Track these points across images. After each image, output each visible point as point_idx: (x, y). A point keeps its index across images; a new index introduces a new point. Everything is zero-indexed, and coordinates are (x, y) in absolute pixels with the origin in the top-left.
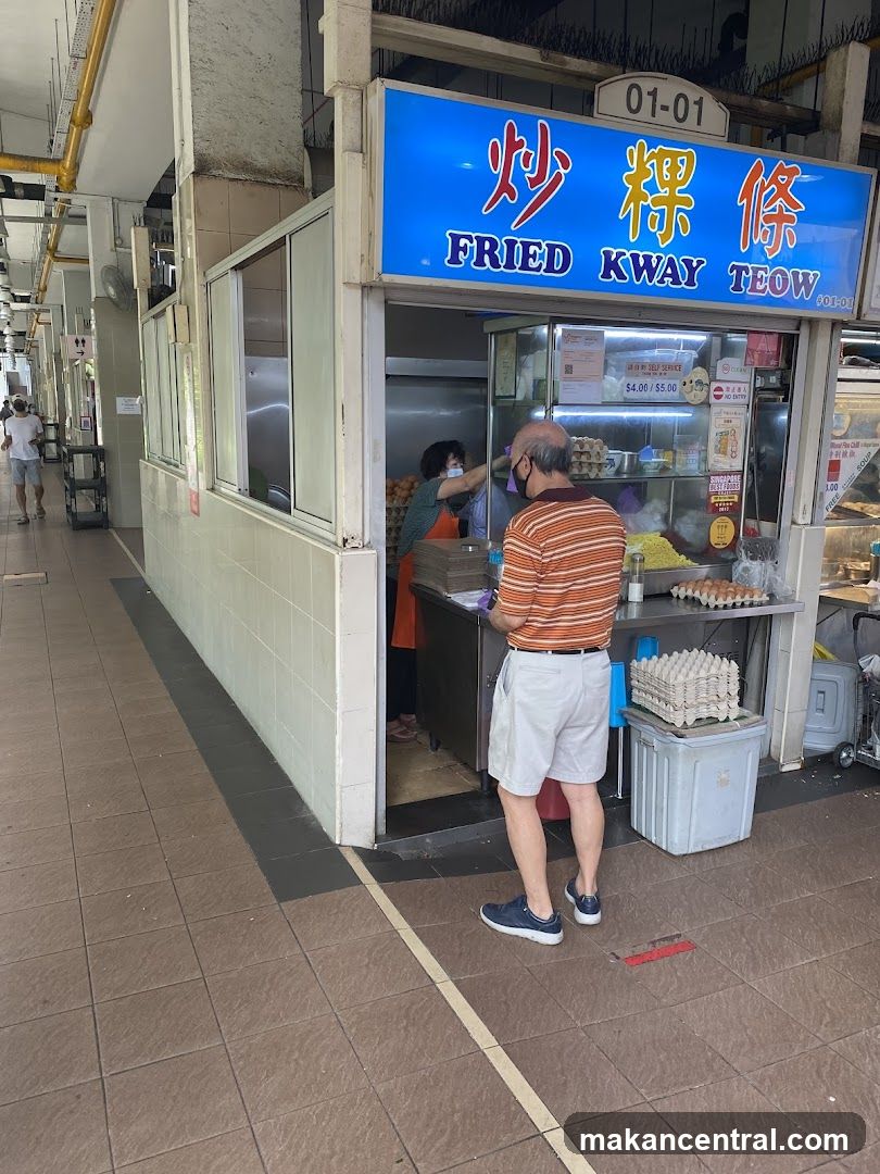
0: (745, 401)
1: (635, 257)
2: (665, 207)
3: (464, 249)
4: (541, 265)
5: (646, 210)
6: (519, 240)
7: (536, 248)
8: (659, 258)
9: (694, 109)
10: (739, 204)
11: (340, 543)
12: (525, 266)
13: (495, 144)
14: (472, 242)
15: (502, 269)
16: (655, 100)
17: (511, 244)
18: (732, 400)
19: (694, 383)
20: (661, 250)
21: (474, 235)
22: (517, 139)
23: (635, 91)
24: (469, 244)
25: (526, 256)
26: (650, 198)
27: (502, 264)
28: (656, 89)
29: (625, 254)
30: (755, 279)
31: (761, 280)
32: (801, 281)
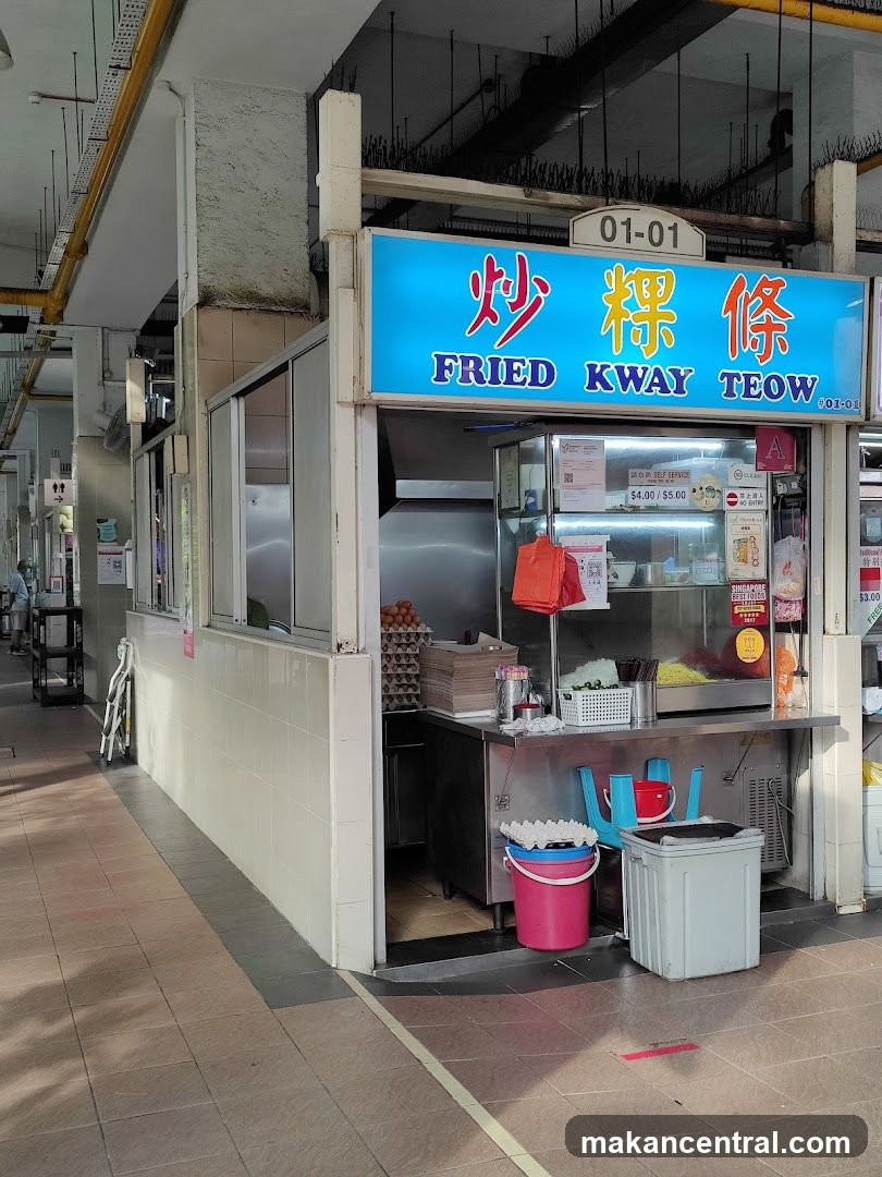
0: (763, 507)
1: (620, 370)
2: (647, 322)
3: (450, 368)
4: (525, 379)
5: (628, 325)
6: (502, 358)
7: (519, 364)
8: (645, 369)
9: (669, 235)
10: (724, 317)
11: (334, 649)
12: (509, 381)
13: (475, 276)
14: (456, 361)
16: (629, 228)
17: (495, 362)
18: (748, 507)
19: (704, 490)
20: (647, 362)
21: (458, 355)
22: (496, 270)
23: (608, 223)
24: (454, 364)
25: (510, 372)
26: (631, 315)
27: (487, 380)
28: (629, 219)
29: (609, 366)
30: (748, 385)
31: (755, 386)
32: (798, 385)
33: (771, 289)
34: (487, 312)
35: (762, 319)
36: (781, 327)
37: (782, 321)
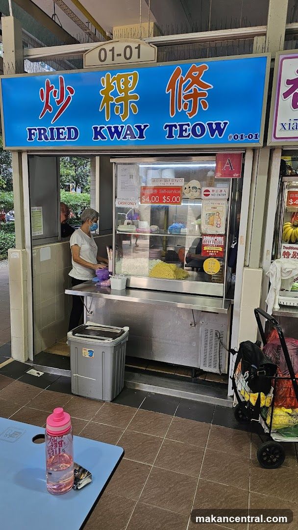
0: (226, 197)
1: (109, 128)
2: (123, 102)
3: (34, 134)
4: (65, 137)
5: (114, 105)
6: (55, 128)
7: (63, 130)
8: (122, 127)
9: (135, 52)
10: (167, 93)
12: (59, 138)
13: (42, 90)
15: (49, 140)
16: (113, 53)
17: (52, 130)
18: (216, 197)
20: (123, 123)
21: (37, 128)
22: (50, 86)
23: (103, 52)
24: (35, 132)
25: (59, 134)
26: (114, 99)
28: (113, 48)
29: (104, 127)
30: (181, 130)
31: (186, 130)
32: (214, 128)
33: (198, 72)
34: (47, 106)
35: (191, 91)
36: (204, 94)
37: (205, 91)
